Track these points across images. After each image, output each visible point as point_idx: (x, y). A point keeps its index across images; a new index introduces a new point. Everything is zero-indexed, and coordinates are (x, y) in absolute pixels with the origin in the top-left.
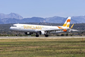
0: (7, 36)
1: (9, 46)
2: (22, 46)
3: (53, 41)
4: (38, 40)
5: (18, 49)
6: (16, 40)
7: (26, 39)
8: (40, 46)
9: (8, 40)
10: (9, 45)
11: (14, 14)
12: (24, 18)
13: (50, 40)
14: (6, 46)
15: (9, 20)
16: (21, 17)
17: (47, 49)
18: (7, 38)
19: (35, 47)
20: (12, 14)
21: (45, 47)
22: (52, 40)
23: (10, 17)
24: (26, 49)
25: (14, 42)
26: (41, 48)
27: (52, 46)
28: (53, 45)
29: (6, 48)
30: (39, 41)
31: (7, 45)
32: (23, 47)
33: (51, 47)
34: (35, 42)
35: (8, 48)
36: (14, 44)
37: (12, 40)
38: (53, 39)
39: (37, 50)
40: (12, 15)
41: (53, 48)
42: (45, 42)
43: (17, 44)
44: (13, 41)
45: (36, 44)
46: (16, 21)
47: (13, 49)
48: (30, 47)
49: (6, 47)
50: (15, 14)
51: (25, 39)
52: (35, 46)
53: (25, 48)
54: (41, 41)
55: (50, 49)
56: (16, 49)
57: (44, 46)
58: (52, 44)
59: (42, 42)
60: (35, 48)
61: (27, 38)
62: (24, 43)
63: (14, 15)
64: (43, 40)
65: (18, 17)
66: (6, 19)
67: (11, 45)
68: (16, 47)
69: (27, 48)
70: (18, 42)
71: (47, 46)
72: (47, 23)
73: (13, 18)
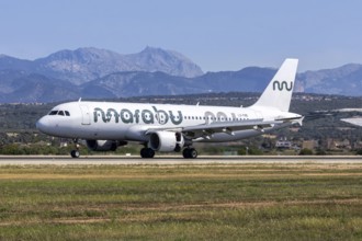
0: (128, 155)
1: (136, 198)
2: (197, 198)
3: (336, 179)
4: (271, 173)
5: (177, 211)
6: (170, 172)
7: (215, 169)
8: (279, 201)
9: (129, 173)
10: (136, 192)
11: (159, 51)
12: (205, 72)
13: (325, 171)
14: (123, 198)
15: (135, 78)
16: (191, 66)
17: (309, 215)
18: (126, 162)
19: (257, 205)
20: (149, 53)
21: (300, 205)
22: (333, 171)
23: (140, 66)
24: (212, 213)
25: (158, 182)
26: (284, 211)
27: (332, 198)
28: (338, 198)
29: (124, 208)
30: (275, 176)
31: (128, 193)
32: (199, 202)
33: (327, 205)
34: (255, 183)
35: (129, 209)
36: (160, 192)
37: (149, 173)
38: (340, 168)
39: (264, 216)
40: (150, 57)
41: (339, 210)
42: (302, 180)
43: (172, 192)
44: (156, 177)
45: (259, 189)
46: (170, 85)
47: (154, 212)
48: (233, 205)
49: (120, 203)
50: (163, 52)
51: (208, 168)
52: (253, 200)
53: (211, 208)
54: (282, 176)
55: (323, 216)
56: (168, 211)
57: (296, 202)
58: (333, 193)
59: (287, 181)
60: (253, 209)
61: (220, 162)
62: (207, 186)
63: (159, 58)
64: (290, 170)
65: (180, 66)
66: (122, 78)
67: (143, 193)
68: (167, 202)
69: (220, 208)
70: (176, 181)
71: (309, 199)
72: (313, 95)
73: (154, 71)
